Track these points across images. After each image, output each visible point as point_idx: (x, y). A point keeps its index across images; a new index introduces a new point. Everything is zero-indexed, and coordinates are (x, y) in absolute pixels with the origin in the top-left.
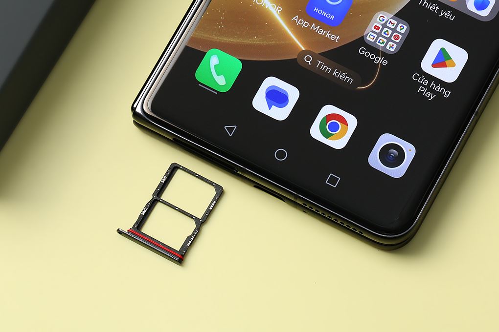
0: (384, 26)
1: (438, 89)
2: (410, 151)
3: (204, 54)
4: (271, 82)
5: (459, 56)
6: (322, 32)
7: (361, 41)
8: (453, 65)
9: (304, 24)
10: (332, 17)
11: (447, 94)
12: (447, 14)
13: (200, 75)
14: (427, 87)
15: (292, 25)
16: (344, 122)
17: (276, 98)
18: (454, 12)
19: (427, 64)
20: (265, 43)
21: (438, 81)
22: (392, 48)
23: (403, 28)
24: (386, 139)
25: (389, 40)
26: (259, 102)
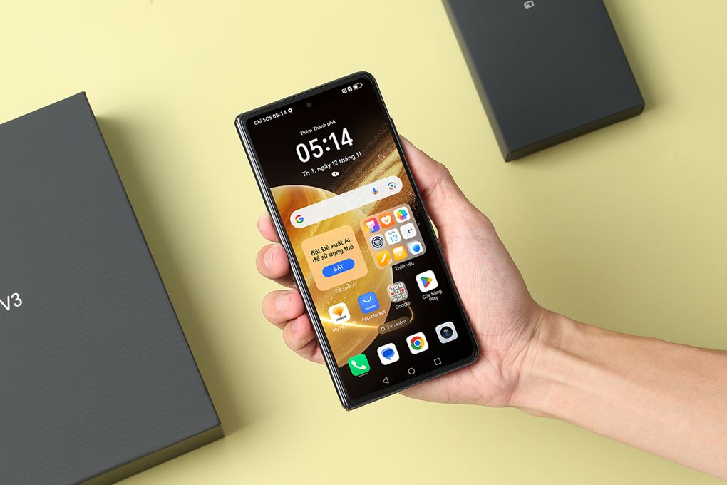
0: (394, 290)
1: (436, 293)
2: (450, 324)
3: (348, 365)
4: (380, 350)
5: (430, 274)
6: (377, 315)
7: (393, 304)
8: (431, 280)
9: (368, 318)
10: (374, 306)
11: (440, 292)
12: (410, 264)
13: (355, 373)
14: (432, 296)
15: (364, 323)
16: (419, 338)
17: (388, 354)
18: (411, 261)
19: (423, 289)
20: (363, 339)
21: (433, 291)
22: (406, 295)
23: (401, 285)
24: (438, 329)
25: (401, 294)
26: (385, 361)
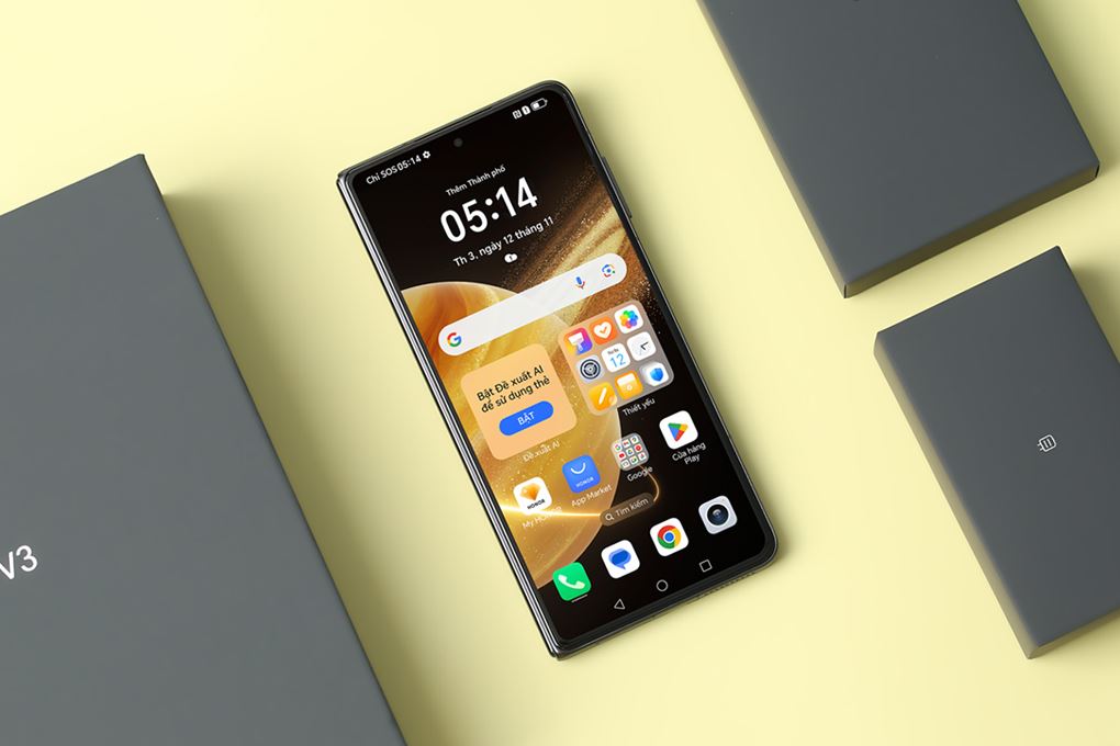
0: (624, 450)
1: (695, 449)
2: (723, 501)
3: (552, 581)
4: (606, 554)
6: (597, 494)
7: (623, 473)
8: (686, 427)
9: (583, 501)
10: (592, 479)
11: (703, 446)
12: (648, 403)
13: (566, 596)
14: (688, 455)
15: (577, 509)
16: (671, 527)
17: (620, 558)
18: (650, 396)
20: (576, 536)
21: (690, 445)
22: (644, 457)
23: (635, 439)
24: (704, 510)
25: (636, 454)
